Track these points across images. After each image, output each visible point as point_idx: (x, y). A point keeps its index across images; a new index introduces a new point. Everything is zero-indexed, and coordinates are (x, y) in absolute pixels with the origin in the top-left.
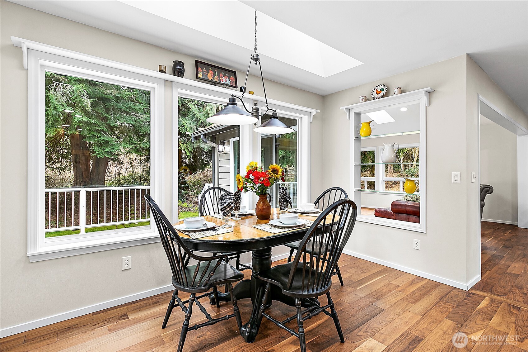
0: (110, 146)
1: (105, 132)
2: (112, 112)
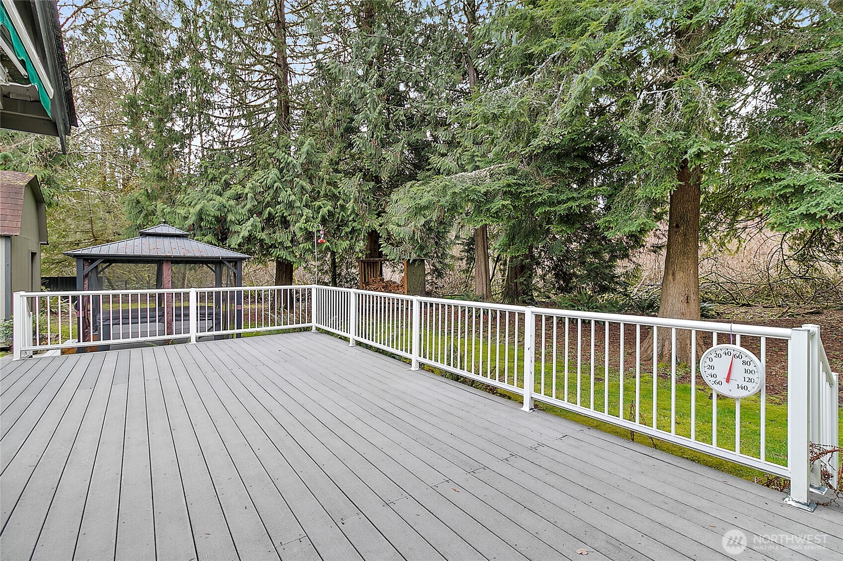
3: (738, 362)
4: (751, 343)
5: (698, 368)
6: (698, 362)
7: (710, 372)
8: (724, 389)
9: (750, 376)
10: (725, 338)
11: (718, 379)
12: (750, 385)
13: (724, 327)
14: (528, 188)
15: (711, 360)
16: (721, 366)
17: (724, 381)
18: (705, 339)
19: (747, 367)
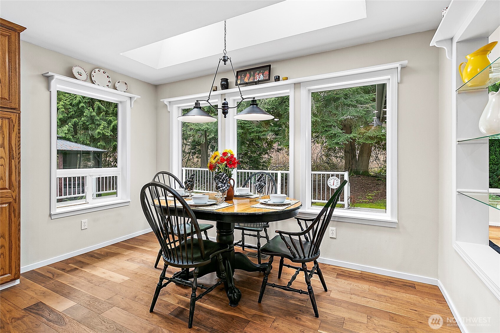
0: (338, 137)
1: (334, 126)
2: (341, 108)
3: (335, 180)
4: (337, 176)
5: (327, 182)
6: (327, 181)
7: (329, 184)
8: (332, 187)
9: (338, 183)
10: (332, 175)
11: (331, 185)
12: (337, 185)
13: (332, 173)
14: (248, 125)
15: (330, 181)
16: (332, 181)
17: (333, 185)
18: (328, 176)
19: (337, 181)
